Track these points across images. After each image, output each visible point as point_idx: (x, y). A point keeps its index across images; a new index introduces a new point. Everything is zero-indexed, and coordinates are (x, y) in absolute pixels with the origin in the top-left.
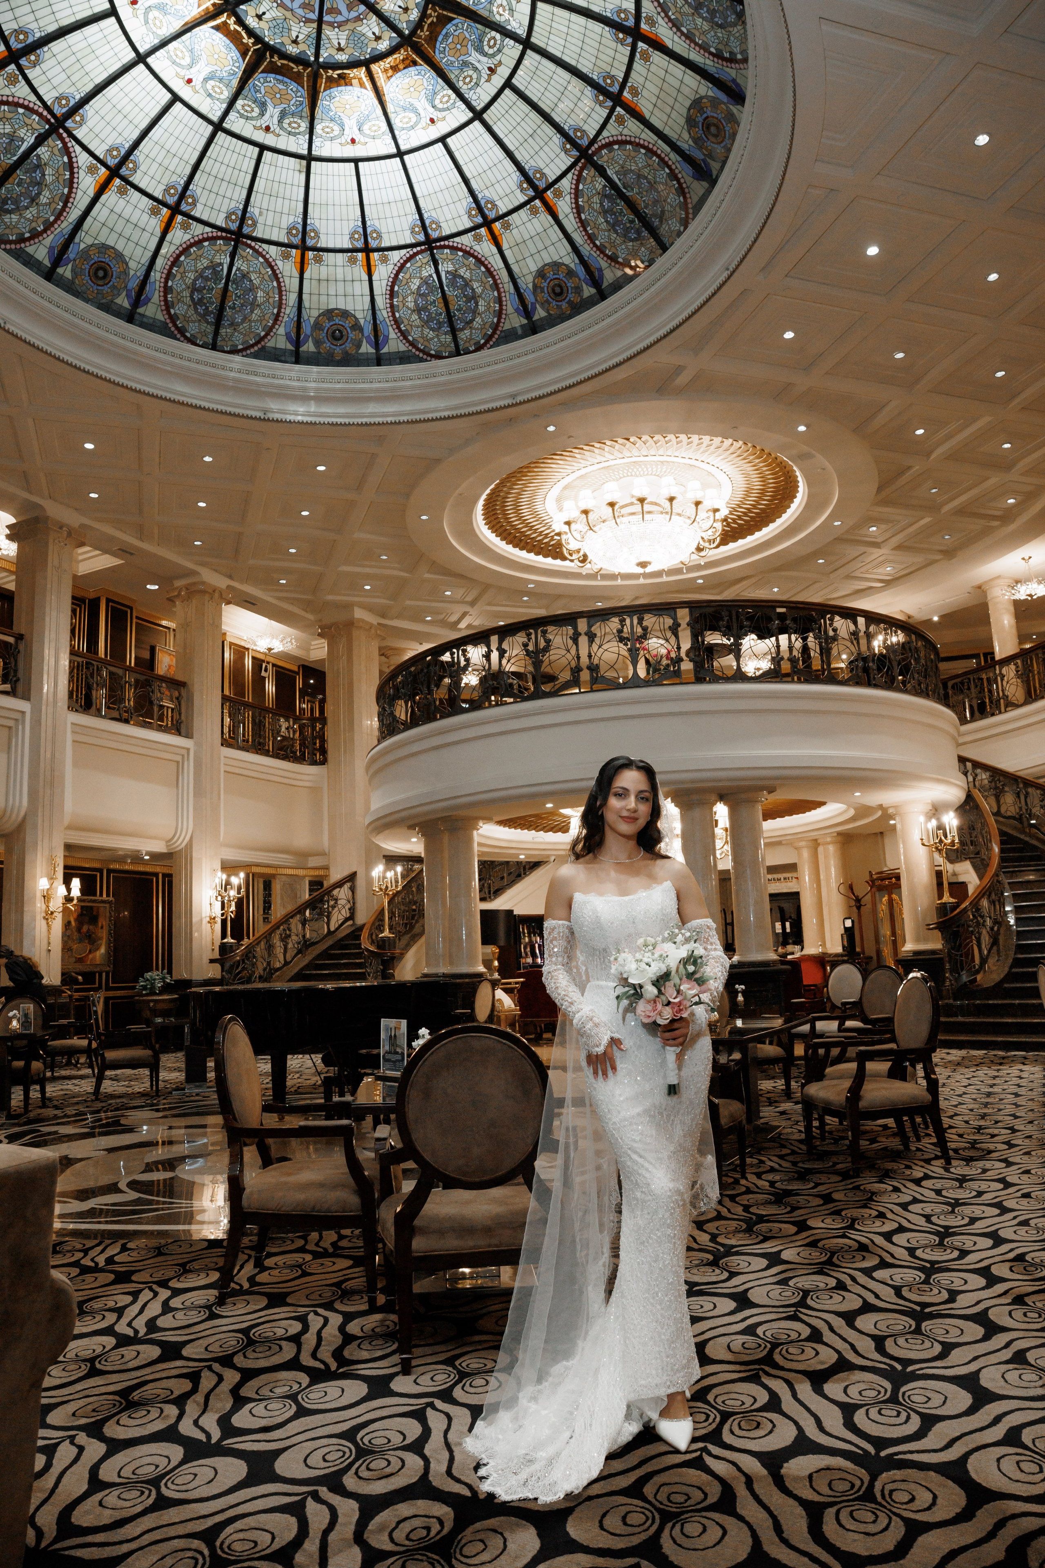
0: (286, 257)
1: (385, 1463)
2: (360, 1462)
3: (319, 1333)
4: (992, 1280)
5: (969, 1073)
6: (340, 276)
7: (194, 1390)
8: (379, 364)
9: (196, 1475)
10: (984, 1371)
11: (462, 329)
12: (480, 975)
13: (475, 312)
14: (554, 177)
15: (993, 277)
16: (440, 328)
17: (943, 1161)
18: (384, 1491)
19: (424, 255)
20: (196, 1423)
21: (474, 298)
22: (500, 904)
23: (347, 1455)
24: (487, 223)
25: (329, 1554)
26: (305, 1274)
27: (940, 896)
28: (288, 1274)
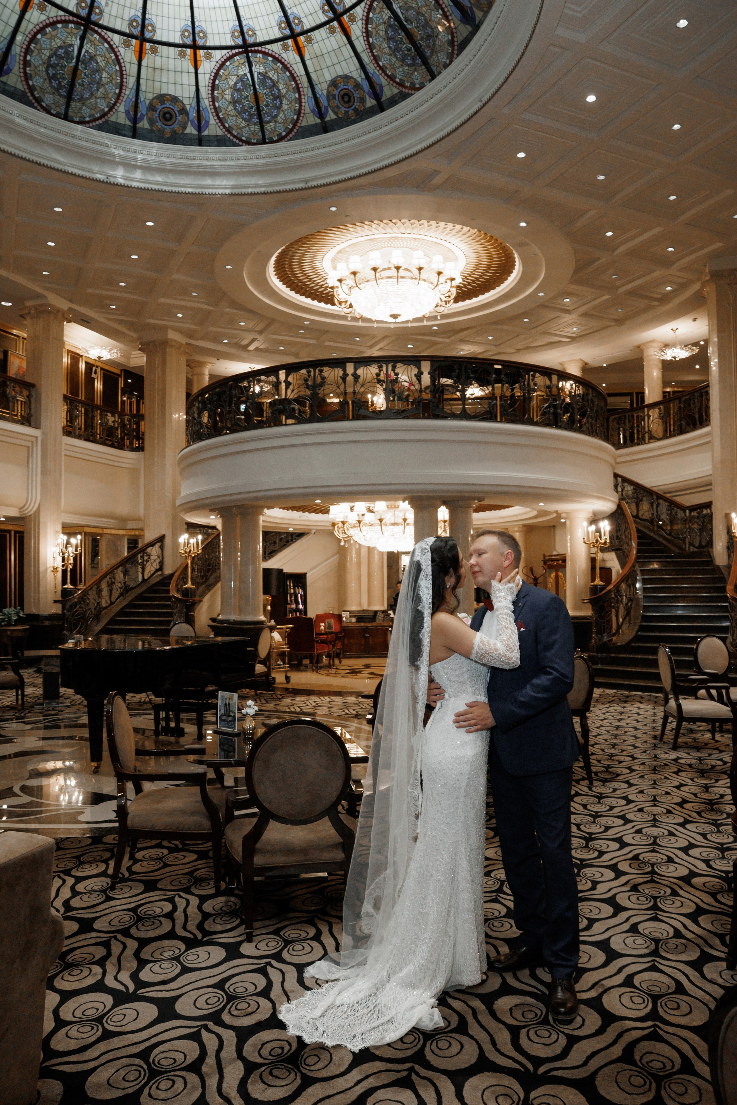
0: (127, 45)
1: (247, 1005)
2: (231, 1004)
3: (185, 911)
4: (619, 874)
5: (604, 708)
6: (171, 67)
7: (109, 955)
8: (200, 145)
9: (125, 1015)
10: (613, 938)
11: (269, 122)
12: (262, 623)
13: (279, 108)
14: (350, 4)
15: (677, 127)
16: (250, 119)
17: (587, 782)
18: (250, 1024)
19: (241, 56)
20: (116, 978)
21: (279, 97)
22: (273, 563)
23: (221, 1000)
24: (294, 36)
25: (223, 1065)
26: (166, 865)
27: (593, 579)
28: (154, 865)
